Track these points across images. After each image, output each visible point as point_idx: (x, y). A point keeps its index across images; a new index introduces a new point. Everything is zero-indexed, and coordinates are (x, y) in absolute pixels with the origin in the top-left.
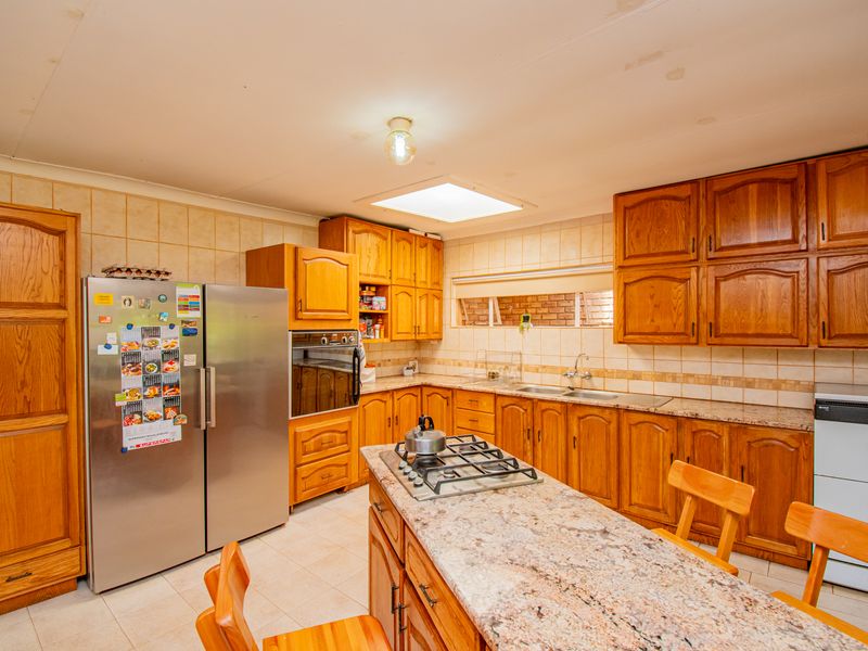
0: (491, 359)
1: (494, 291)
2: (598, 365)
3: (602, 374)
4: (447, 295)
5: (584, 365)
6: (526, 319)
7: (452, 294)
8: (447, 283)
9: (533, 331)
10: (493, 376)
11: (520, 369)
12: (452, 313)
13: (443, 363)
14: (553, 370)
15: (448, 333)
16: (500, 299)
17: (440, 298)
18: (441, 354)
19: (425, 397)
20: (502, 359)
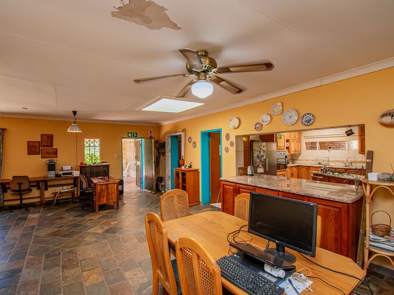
0: (318, 159)
1: (318, 140)
2: (354, 160)
3: (355, 162)
4: (302, 141)
5: (349, 160)
6: (330, 148)
7: (304, 141)
8: (302, 138)
9: (332, 151)
10: (320, 164)
11: (328, 162)
12: (304, 146)
13: (301, 160)
14: (340, 161)
15: (302, 151)
16: (320, 142)
17: (300, 142)
18: (300, 158)
19: (299, 169)
20: (322, 159)
